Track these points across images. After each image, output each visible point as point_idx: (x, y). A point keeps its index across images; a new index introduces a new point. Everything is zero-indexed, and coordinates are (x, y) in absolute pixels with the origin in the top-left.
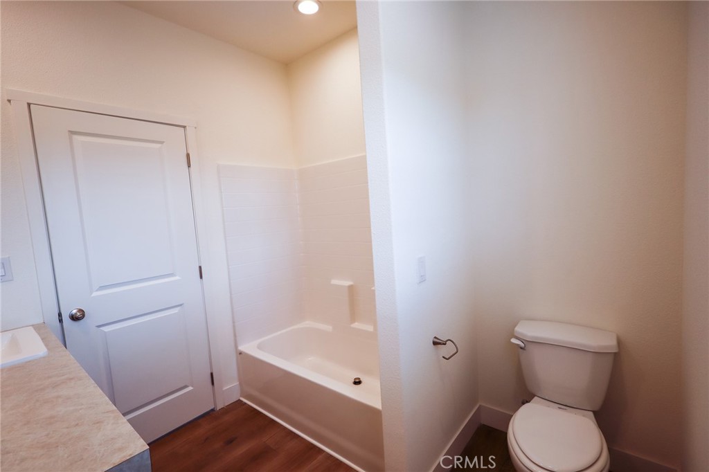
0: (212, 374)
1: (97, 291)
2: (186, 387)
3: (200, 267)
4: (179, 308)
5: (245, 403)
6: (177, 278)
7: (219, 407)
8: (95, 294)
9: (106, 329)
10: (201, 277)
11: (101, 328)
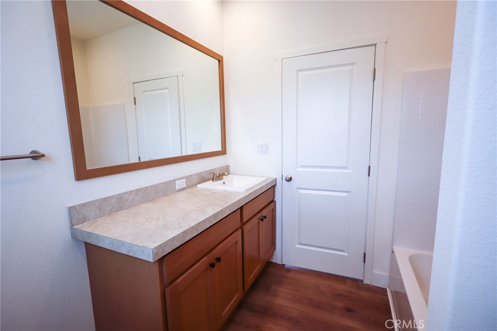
0: (365, 254)
1: (299, 167)
2: (342, 251)
3: (370, 167)
4: (347, 193)
5: (387, 296)
6: (349, 171)
7: (365, 282)
8: (298, 169)
9: (302, 191)
10: (369, 175)
11: (299, 190)
